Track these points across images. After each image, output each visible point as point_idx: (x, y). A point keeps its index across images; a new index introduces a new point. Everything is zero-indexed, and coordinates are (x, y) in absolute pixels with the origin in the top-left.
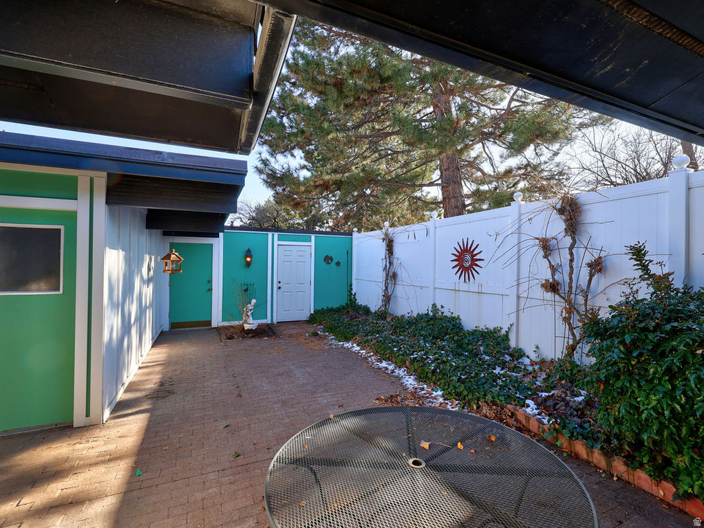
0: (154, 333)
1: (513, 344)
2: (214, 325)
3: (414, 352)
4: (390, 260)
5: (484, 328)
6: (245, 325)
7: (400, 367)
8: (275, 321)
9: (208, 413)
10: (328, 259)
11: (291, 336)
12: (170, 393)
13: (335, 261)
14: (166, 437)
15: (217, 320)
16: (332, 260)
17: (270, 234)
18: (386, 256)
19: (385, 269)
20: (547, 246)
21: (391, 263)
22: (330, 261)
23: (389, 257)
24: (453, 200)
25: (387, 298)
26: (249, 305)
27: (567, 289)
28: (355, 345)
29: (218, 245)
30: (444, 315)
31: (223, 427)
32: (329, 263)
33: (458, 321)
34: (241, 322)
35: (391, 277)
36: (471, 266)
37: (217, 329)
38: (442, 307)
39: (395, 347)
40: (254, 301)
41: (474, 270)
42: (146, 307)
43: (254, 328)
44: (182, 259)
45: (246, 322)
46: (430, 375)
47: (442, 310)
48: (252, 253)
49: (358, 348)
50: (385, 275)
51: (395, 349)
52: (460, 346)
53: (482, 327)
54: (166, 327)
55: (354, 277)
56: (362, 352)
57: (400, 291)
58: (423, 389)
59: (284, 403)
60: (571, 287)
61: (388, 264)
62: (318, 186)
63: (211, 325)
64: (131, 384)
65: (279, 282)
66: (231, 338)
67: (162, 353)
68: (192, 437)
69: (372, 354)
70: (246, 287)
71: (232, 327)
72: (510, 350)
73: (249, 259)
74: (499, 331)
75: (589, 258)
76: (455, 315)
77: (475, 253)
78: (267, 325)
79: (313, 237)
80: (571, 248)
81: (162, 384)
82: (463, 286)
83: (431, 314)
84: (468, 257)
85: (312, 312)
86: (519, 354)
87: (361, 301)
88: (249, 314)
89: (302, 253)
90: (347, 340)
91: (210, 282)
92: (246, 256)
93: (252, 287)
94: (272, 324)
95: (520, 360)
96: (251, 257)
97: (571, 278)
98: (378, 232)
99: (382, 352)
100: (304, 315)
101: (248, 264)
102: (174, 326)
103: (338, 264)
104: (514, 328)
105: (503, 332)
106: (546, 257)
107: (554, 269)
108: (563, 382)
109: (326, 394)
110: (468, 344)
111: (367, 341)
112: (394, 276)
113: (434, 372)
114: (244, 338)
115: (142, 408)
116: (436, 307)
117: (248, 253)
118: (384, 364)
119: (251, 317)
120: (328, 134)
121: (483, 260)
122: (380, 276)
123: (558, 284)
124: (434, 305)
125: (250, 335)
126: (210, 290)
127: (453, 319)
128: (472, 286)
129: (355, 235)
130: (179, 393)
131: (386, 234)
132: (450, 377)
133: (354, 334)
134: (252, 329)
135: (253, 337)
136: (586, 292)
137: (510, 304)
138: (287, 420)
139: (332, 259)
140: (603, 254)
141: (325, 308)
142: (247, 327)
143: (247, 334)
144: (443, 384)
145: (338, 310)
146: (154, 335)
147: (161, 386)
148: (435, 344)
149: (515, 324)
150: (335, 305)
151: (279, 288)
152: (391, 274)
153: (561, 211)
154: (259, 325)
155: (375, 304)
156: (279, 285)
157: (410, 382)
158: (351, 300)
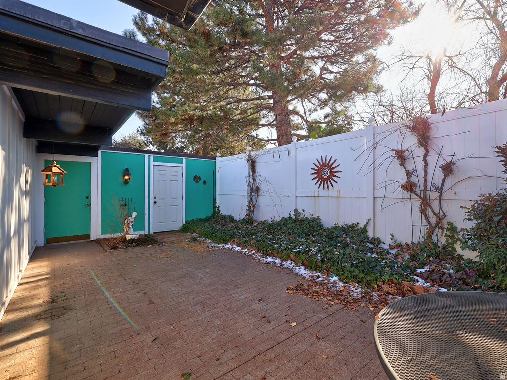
0: (30, 249)
1: (370, 234)
2: (93, 237)
3: (295, 246)
4: (253, 177)
5: (343, 225)
6: (127, 236)
7: (285, 260)
8: (152, 232)
9: (124, 327)
10: (196, 178)
11: (172, 243)
12: (67, 309)
13: (202, 180)
14: (80, 368)
15: (96, 233)
16: (200, 180)
17: (147, 156)
18: (249, 174)
19: (249, 184)
20: (401, 156)
21: (254, 179)
22: (198, 180)
23: (253, 175)
24: (285, 137)
25: (252, 207)
26: (130, 218)
27: (422, 188)
28: (234, 246)
29: (97, 163)
30: (306, 216)
31: (149, 341)
32: (198, 182)
33: (318, 221)
34: (123, 234)
35: (255, 190)
36: (329, 177)
37: (97, 242)
38: (303, 211)
39: (275, 244)
40: (134, 214)
41: (333, 180)
42: (24, 221)
43: (136, 238)
44: (65, 172)
45: (127, 233)
46: (320, 264)
47: (304, 213)
48: (130, 172)
49: (239, 248)
50: (249, 189)
51: (276, 246)
52: (331, 239)
53: (341, 224)
54: (41, 242)
55: (218, 192)
56: (244, 251)
57: (263, 201)
58: (318, 277)
59: (203, 303)
60: (425, 186)
61: (251, 181)
62: (183, 120)
63: (89, 238)
64: (14, 302)
65: (155, 198)
66: (115, 248)
67: (42, 267)
68: (116, 361)
69: (254, 252)
70: (124, 202)
71: (114, 239)
72: (370, 239)
73: (127, 177)
74: (357, 226)
75: (442, 162)
76: (316, 216)
77: (333, 166)
78: (145, 235)
79: (184, 159)
80: (425, 157)
81: (53, 301)
82: (322, 193)
83: (293, 217)
84: (327, 170)
85: (184, 222)
86: (377, 242)
87: (224, 212)
88: (130, 225)
89: (175, 173)
90: (226, 242)
91: (88, 198)
92: (125, 175)
93: (130, 202)
94: (149, 234)
95: (379, 246)
96: (129, 175)
97: (426, 180)
98: (242, 155)
99: (265, 249)
100: (178, 226)
101: (126, 182)
102: (49, 241)
103: (205, 182)
104: (371, 222)
105: (362, 226)
106: (402, 164)
107: (409, 174)
108: (431, 259)
109: (239, 290)
110: (337, 237)
111: (246, 242)
112: (258, 189)
113: (322, 261)
114: (127, 247)
115: (34, 331)
116: (297, 211)
117: (127, 172)
118: (269, 259)
119: (132, 229)
120: (197, 74)
121: (341, 171)
122: (245, 190)
123: (415, 184)
124: (296, 210)
125: (134, 244)
126: (89, 205)
127: (314, 220)
128: (332, 192)
129: (218, 159)
130: (78, 308)
131: (250, 156)
132: (341, 263)
133: (231, 237)
134: (134, 239)
135: (137, 246)
136: (441, 188)
137: (367, 205)
138: (217, 322)
139: (199, 178)
140: (455, 159)
141: (195, 219)
142: (128, 237)
143: (130, 244)
144: (335, 271)
145: (207, 220)
146: (30, 251)
147: (52, 302)
148: (308, 239)
149: (372, 218)
150: (203, 216)
151: (155, 203)
152: (255, 188)
153: (414, 129)
154: (140, 235)
155: (240, 213)
156: (155, 200)
157: (302, 271)
158: (215, 212)
